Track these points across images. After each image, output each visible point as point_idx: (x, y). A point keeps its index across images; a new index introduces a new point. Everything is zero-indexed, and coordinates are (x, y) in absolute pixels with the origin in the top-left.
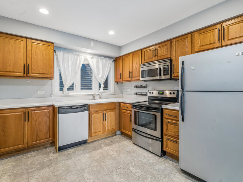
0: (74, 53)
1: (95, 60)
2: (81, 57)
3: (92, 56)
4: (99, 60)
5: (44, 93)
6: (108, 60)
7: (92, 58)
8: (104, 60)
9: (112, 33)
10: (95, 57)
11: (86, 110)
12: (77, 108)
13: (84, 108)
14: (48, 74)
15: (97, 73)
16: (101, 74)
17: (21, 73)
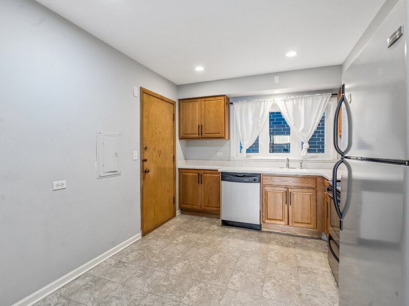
0: (256, 100)
1: (290, 104)
2: (266, 103)
3: (284, 98)
4: (300, 101)
5: (222, 155)
6: (319, 97)
7: (285, 101)
8: (311, 98)
9: (291, 54)
10: (291, 98)
11: (255, 181)
12: (244, 176)
13: (253, 178)
14: (220, 133)
15: (294, 125)
16: (303, 124)
17: (196, 134)
